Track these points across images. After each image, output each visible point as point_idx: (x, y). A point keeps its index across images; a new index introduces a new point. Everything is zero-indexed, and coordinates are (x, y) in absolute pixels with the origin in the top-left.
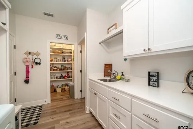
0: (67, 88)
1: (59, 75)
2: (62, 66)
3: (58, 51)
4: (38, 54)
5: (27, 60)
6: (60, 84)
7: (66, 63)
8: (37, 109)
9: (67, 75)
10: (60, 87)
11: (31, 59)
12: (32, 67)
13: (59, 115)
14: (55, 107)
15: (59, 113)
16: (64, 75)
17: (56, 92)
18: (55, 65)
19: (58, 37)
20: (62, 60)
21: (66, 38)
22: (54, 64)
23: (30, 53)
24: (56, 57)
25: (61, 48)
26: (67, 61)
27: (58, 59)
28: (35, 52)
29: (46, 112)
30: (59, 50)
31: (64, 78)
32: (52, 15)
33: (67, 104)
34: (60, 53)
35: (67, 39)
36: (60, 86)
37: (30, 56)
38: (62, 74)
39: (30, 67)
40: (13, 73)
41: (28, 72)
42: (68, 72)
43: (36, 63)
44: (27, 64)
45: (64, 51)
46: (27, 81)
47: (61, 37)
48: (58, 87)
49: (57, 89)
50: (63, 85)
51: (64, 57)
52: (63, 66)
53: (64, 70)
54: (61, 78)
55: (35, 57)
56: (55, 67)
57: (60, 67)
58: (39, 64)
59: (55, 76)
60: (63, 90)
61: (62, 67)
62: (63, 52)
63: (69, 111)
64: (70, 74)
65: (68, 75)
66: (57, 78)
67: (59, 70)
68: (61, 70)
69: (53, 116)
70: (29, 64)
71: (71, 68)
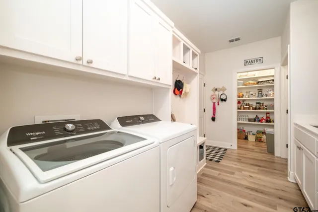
0: (264, 137)
1: (253, 116)
2: (257, 103)
3: (251, 82)
4: (224, 89)
5: (214, 96)
6: (254, 130)
7: (265, 98)
8: (222, 151)
9: (265, 118)
10: (253, 134)
11: (217, 96)
12: (218, 104)
13: (243, 165)
14: (242, 156)
15: (243, 163)
16: (260, 116)
17: (248, 139)
18: (246, 102)
19: (247, 64)
20: (257, 95)
21: (259, 61)
22: (245, 100)
23: (216, 90)
24: (248, 91)
25: (256, 76)
26: (266, 95)
27: (251, 93)
28: (221, 88)
29: (229, 156)
30: (253, 81)
31: (260, 121)
32: (238, 39)
33: (259, 158)
34: (254, 84)
35: (261, 62)
36: (255, 132)
37: (217, 93)
38: (257, 116)
39: (216, 104)
40: (203, 110)
41: (214, 109)
42: (268, 113)
43: (222, 100)
44: (214, 101)
45: (260, 80)
46: (213, 119)
47: (251, 62)
48: (251, 133)
49: (249, 135)
50: (258, 132)
51: (260, 90)
52: (259, 103)
53: (260, 109)
54: (255, 120)
55: (221, 92)
56: (246, 105)
57: (254, 104)
58: (225, 100)
59: (247, 118)
60: (259, 140)
61: (258, 105)
62: (258, 82)
63: (260, 166)
64: (271, 117)
65: (267, 117)
66: (249, 120)
67: (253, 109)
68: (256, 109)
69: (236, 163)
70: (216, 101)
71: (272, 107)
